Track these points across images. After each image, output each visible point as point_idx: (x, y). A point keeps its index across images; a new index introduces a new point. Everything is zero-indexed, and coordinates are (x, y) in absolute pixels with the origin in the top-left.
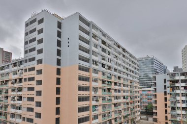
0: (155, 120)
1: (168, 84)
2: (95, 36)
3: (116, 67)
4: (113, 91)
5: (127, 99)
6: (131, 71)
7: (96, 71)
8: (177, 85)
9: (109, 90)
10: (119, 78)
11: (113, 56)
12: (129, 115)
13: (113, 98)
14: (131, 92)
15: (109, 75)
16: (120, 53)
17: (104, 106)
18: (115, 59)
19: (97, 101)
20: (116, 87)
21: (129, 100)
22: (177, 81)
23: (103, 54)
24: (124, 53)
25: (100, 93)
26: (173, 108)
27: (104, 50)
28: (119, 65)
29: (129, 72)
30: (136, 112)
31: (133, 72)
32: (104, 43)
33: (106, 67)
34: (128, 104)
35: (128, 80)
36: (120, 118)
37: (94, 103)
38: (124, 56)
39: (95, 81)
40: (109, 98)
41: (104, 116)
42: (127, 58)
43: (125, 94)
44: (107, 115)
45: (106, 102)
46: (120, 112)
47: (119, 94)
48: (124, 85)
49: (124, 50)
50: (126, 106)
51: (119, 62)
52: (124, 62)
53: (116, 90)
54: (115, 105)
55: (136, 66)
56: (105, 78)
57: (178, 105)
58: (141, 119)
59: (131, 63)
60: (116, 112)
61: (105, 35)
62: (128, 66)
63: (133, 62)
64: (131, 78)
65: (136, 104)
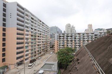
0: (54, 50)
1: (58, 37)
2: (27, 15)
3: (39, 30)
4: (37, 40)
5: (44, 42)
6: (46, 31)
7: (27, 31)
8: (61, 38)
9: (35, 39)
10: (40, 34)
11: (37, 25)
12: (45, 49)
13: (37, 43)
14: (46, 40)
15: (35, 33)
16: (41, 24)
17: (32, 46)
18: (38, 26)
19: (28, 44)
20: (39, 38)
21: (45, 43)
22: (61, 36)
23: (32, 23)
24: (43, 24)
25: (30, 40)
26: (59, 45)
27: (32, 22)
28: (41, 29)
29: (45, 32)
30: (48, 47)
31: (47, 32)
32: (32, 19)
33: (33, 29)
34: (44, 44)
35: (44, 35)
36: (41, 50)
37: (26, 45)
38: (43, 25)
39: (27, 35)
40: (35, 42)
41: (32, 50)
42: (45, 26)
43: (43, 41)
44: (33, 49)
45: (33, 44)
46: (40, 48)
47: (40, 41)
48: (43, 37)
49: (43, 23)
50: (44, 45)
51: (40, 27)
52: (43, 28)
53: (38, 39)
54: (38, 45)
55: (49, 30)
56: (33, 34)
57: (61, 44)
58: (50, 50)
59: (46, 28)
60: (38, 48)
61: (33, 15)
62: (45, 30)
63: (47, 28)
64: (46, 35)
65: (48, 44)
